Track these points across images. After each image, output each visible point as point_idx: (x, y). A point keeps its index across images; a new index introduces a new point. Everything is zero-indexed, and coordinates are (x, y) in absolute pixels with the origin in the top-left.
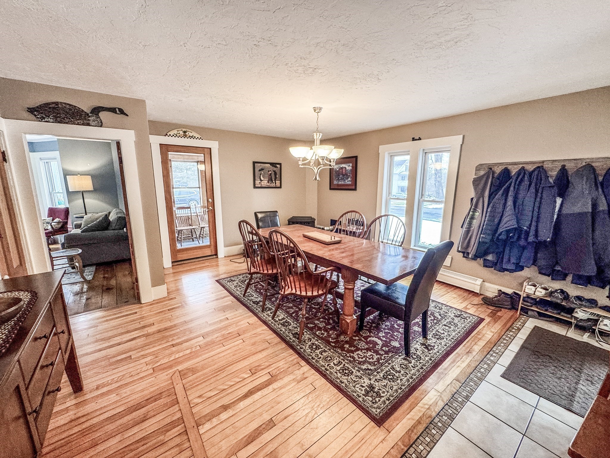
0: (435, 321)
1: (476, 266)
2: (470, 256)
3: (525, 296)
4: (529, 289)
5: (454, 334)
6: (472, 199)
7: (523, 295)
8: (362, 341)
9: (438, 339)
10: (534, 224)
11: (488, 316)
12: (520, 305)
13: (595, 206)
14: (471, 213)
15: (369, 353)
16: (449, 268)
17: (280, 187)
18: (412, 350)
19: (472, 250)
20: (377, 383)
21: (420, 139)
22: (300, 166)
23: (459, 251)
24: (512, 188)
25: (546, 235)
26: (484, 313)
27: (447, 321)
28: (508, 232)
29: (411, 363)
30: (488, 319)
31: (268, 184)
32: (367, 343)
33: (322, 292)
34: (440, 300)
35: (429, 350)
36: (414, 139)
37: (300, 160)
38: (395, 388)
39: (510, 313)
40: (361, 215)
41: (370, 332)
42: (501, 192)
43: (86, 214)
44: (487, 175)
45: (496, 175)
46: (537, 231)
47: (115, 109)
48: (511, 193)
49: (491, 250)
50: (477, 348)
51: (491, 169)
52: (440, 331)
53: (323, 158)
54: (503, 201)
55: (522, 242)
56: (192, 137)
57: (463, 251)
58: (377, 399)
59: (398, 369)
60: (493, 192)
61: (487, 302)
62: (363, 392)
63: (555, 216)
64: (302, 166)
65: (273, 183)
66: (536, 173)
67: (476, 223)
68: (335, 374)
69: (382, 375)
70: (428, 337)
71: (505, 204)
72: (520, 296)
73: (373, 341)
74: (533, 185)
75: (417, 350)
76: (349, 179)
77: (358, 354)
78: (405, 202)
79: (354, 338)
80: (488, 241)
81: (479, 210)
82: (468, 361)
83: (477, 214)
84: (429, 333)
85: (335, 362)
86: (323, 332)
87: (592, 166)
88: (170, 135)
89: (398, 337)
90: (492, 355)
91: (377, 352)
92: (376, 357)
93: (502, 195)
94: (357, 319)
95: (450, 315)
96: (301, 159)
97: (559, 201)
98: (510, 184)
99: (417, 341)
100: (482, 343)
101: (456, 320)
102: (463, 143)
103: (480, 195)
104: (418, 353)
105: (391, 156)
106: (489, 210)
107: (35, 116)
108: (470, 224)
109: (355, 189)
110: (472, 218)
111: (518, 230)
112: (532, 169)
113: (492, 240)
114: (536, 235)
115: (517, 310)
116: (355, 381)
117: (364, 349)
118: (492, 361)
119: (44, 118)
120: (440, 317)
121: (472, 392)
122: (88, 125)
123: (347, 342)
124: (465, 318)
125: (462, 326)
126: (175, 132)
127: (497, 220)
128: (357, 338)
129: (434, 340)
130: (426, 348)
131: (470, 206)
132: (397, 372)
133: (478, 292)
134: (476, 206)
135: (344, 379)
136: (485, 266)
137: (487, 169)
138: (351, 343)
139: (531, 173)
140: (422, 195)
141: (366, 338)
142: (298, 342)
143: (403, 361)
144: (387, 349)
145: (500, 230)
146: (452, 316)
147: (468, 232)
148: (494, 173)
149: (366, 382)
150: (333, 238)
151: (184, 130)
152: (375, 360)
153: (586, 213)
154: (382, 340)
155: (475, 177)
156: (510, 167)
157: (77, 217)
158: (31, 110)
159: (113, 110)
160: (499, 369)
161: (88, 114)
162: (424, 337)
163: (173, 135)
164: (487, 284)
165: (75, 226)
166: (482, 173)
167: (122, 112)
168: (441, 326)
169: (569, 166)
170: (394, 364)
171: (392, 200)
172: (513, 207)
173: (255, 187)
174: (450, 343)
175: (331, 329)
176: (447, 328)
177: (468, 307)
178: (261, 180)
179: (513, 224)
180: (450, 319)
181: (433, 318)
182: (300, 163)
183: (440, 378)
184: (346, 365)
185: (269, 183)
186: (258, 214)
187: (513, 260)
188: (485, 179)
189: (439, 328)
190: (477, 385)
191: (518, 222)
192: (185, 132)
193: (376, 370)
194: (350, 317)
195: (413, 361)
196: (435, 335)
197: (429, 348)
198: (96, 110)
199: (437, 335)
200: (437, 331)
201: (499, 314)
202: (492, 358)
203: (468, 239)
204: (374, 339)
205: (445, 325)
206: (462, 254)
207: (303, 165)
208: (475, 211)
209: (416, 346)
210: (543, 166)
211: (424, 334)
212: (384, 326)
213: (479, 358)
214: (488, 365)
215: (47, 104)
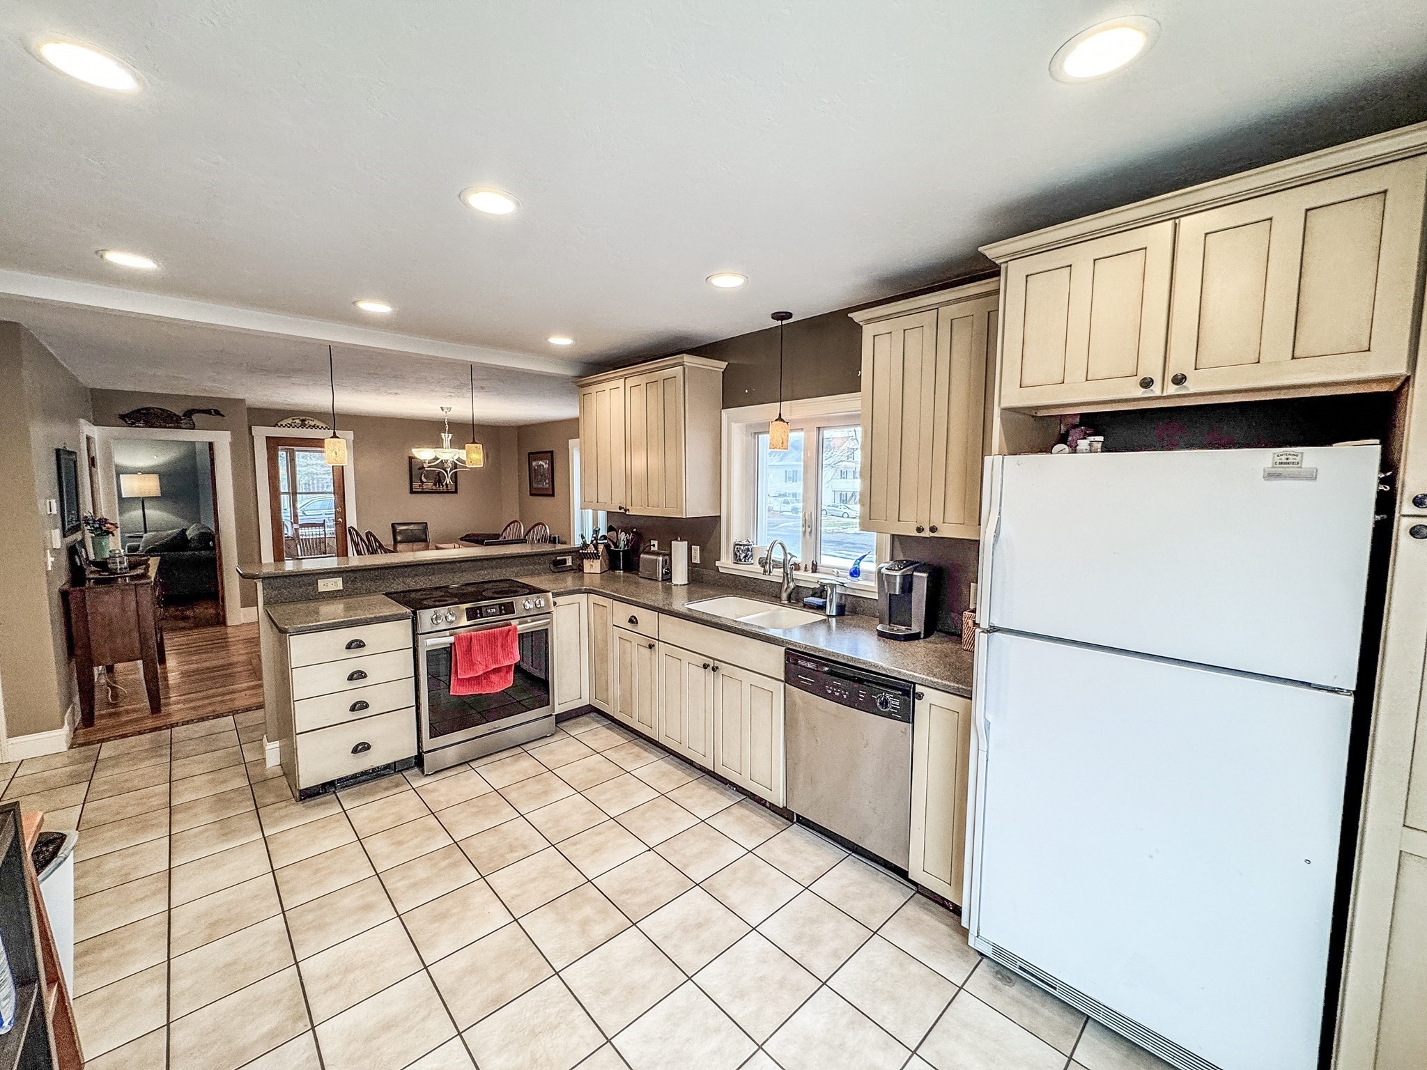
17: (456, 492)
31: (434, 488)
43: (146, 532)
47: (211, 410)
56: (314, 426)
65: (443, 486)
76: (547, 481)
88: (282, 425)
96: (427, 462)
107: (126, 422)
109: (554, 495)
119: (134, 423)
122: (181, 428)
126: (289, 420)
151: (301, 418)
157: (131, 537)
158: (123, 417)
159: (208, 412)
161: (180, 418)
163: (286, 425)
165: (128, 549)
167: (217, 413)
173: (412, 492)
178: (422, 482)
182: (427, 465)
185: (436, 486)
186: (396, 525)
192: (303, 421)
198: (189, 413)
207: (429, 467)
215: (138, 411)
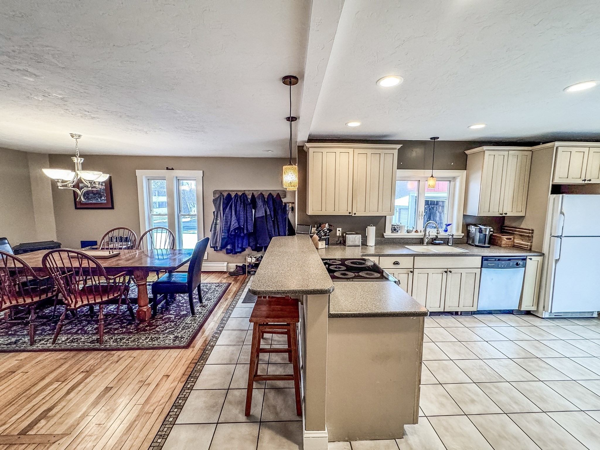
0: (205, 293)
1: (222, 255)
2: (218, 249)
3: (248, 264)
4: (249, 260)
5: (217, 295)
6: (214, 212)
7: (247, 264)
8: (159, 320)
9: (209, 300)
10: (245, 223)
11: (233, 281)
12: (247, 270)
13: (266, 212)
14: (215, 221)
15: (167, 324)
16: (207, 260)
18: (196, 311)
19: (219, 245)
20: (179, 334)
21: (172, 169)
22: (59, 187)
23: (211, 247)
24: (233, 205)
25: (251, 228)
26: (231, 280)
27: (212, 290)
28: (235, 229)
29: (197, 316)
30: (233, 283)
32: (163, 320)
33: (117, 295)
34: (205, 282)
35: (205, 307)
36: (167, 169)
37: (59, 182)
38: (191, 331)
39: (243, 276)
40: (131, 231)
41: (163, 314)
42: (228, 208)
44: (220, 197)
45: (225, 197)
46: (247, 227)
48: (233, 208)
49: (229, 242)
50: (229, 297)
51: (221, 193)
52: (209, 296)
53: (91, 182)
54: (230, 213)
55: (242, 235)
57: (214, 246)
58: (182, 340)
59: (190, 322)
60: (225, 208)
61: (232, 274)
62: (172, 341)
63: (253, 219)
64: (62, 188)
66: (243, 196)
67: (218, 227)
68: (147, 344)
69: (180, 329)
70: (203, 302)
71: (231, 215)
72: (246, 265)
73: (167, 317)
74: (242, 204)
75: (198, 310)
76: (103, 198)
77: (159, 328)
78: (167, 216)
79: (151, 322)
80: (226, 237)
81: (219, 219)
82: (226, 303)
83: (218, 221)
84: (203, 300)
85: (143, 339)
86: (121, 329)
87: (263, 194)
89: (184, 309)
90: (237, 297)
91: (173, 321)
92: (173, 324)
93: (229, 209)
94: (151, 307)
95: (213, 287)
97: (253, 211)
98: (232, 202)
99: (197, 306)
100: (232, 294)
101: (217, 289)
102: (203, 175)
103: (218, 210)
104: (199, 311)
105: (148, 179)
106: (224, 218)
108: (215, 228)
109: (112, 208)
110: (216, 224)
111: (239, 228)
112: (241, 194)
113: (228, 236)
114: (247, 230)
115: (246, 274)
116: (164, 340)
117: (162, 324)
118: (237, 299)
120: (207, 290)
121: (231, 314)
123: (147, 326)
124: (222, 286)
125: (220, 290)
127: (229, 223)
128: (154, 321)
129: (207, 302)
130: (203, 307)
131: (213, 217)
132: (189, 324)
133: (226, 271)
134: (217, 216)
135: (156, 343)
136: (227, 253)
137: (219, 194)
138: (150, 325)
139: (241, 197)
140: (180, 211)
141: (161, 318)
142: (100, 344)
143: (191, 318)
144: (179, 317)
145: (231, 230)
146: (214, 287)
147: (215, 233)
148: (223, 196)
149: (172, 336)
150: (111, 252)
152: (173, 325)
153: (263, 216)
154: (173, 315)
155: (214, 198)
156: (231, 193)
160: (241, 301)
162: (200, 303)
164: (230, 264)
166: (217, 196)
168: (209, 294)
169: (255, 193)
170: (186, 321)
171: (154, 216)
172: (235, 216)
174: (216, 299)
175: (127, 325)
176: (212, 294)
177: (222, 280)
179: (236, 225)
180: (213, 289)
181: (203, 292)
182: (59, 184)
183: (214, 316)
184: (153, 336)
187: (240, 246)
188: (219, 199)
189: (208, 295)
190: (232, 311)
191: (239, 224)
193: (175, 329)
194: (145, 307)
195: (198, 316)
196: (206, 300)
197: (205, 306)
199: (208, 299)
200: (207, 297)
201: (238, 278)
202: (237, 298)
203: (215, 238)
204: (168, 316)
205: (211, 293)
206: (213, 249)
207: (63, 186)
208: (217, 220)
209: (197, 308)
210: (245, 193)
211: (201, 301)
212: (172, 307)
213: (231, 300)
214: (236, 301)
